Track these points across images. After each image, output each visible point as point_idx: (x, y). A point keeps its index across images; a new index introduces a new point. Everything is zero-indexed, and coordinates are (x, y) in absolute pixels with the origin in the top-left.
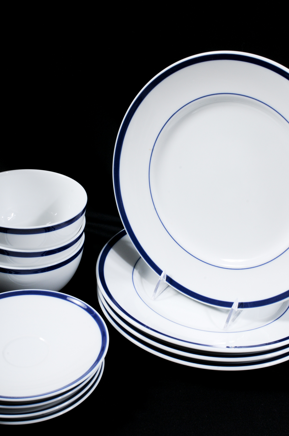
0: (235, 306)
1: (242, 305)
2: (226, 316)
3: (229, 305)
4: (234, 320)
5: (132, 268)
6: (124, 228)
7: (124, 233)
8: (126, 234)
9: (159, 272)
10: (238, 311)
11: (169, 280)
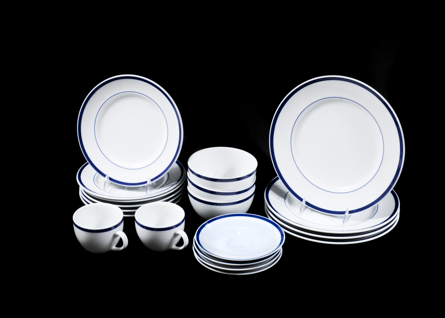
0: (347, 213)
1: (351, 212)
2: (342, 220)
3: (343, 213)
4: (347, 221)
5: (284, 200)
6: (277, 176)
7: (278, 179)
8: (279, 179)
9: (301, 200)
10: (349, 216)
11: (307, 203)
